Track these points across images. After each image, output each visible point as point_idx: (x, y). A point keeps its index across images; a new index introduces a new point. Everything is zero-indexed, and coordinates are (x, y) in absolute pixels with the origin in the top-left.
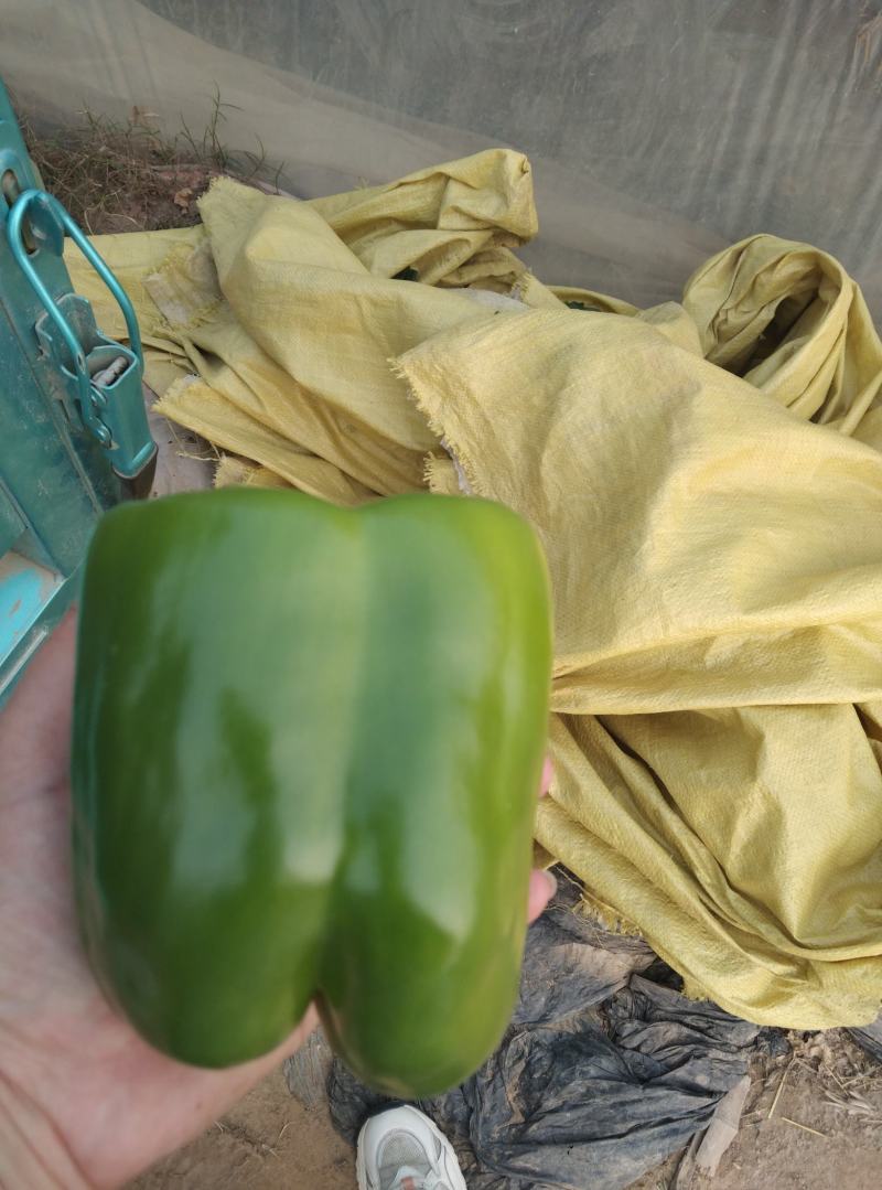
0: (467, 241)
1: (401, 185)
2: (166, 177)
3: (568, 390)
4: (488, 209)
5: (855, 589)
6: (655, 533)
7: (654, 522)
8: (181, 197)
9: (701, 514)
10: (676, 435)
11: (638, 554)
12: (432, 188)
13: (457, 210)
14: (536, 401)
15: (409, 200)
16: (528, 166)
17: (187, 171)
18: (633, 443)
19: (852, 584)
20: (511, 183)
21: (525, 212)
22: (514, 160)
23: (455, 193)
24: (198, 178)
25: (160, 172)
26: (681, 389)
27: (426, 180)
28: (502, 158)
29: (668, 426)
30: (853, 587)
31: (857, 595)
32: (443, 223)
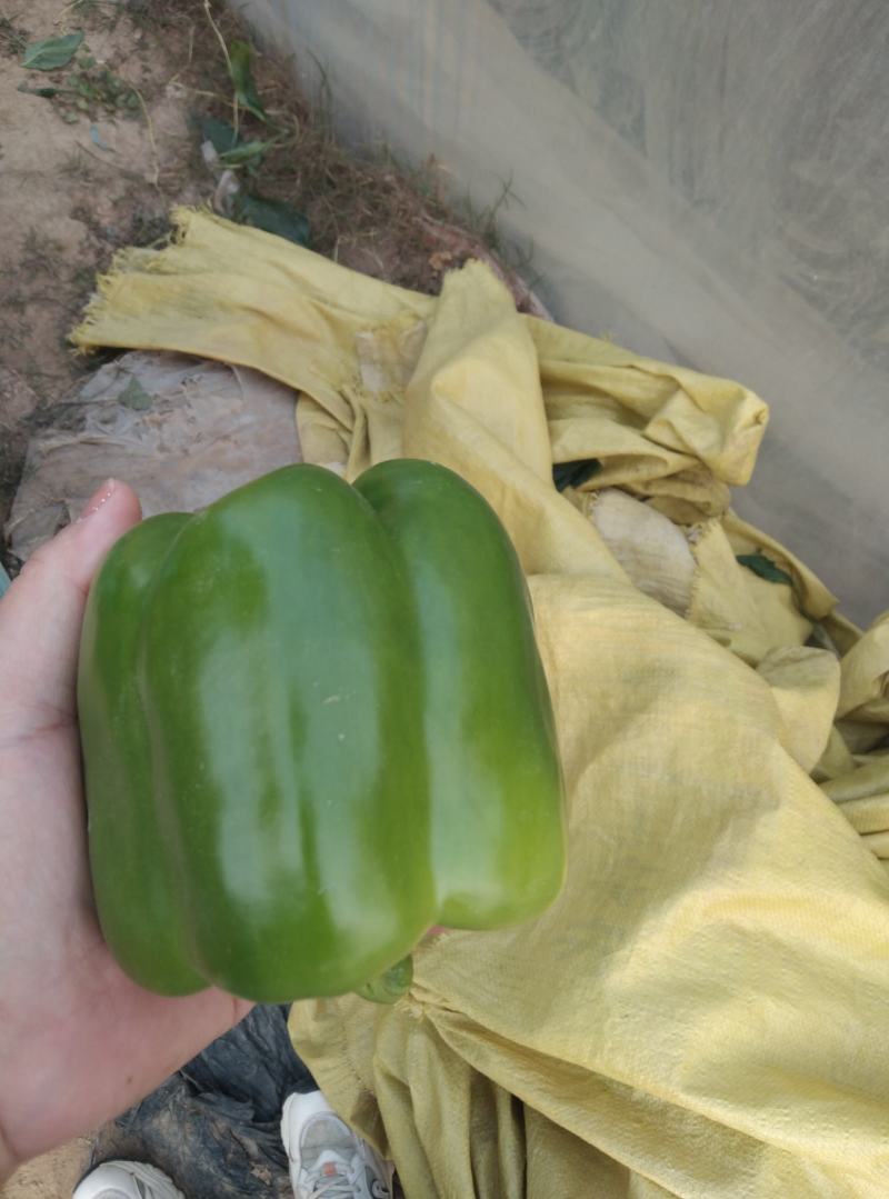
0: (664, 462)
1: (632, 367)
2: (435, 233)
3: (645, 717)
4: (701, 442)
5: (825, 1129)
6: (637, 946)
7: (644, 933)
8: (439, 258)
9: (702, 946)
10: (723, 845)
11: (608, 957)
12: (660, 385)
13: (670, 425)
14: (613, 704)
15: (633, 387)
16: (765, 419)
17: (456, 235)
18: (679, 818)
19: (826, 1120)
20: (737, 428)
21: (739, 462)
22: (752, 405)
23: (678, 405)
24: (463, 246)
25: (432, 224)
26: (758, 793)
27: (659, 377)
28: (740, 397)
29: (722, 828)
30: (824, 1125)
31: (823, 1136)
32: (651, 430)
